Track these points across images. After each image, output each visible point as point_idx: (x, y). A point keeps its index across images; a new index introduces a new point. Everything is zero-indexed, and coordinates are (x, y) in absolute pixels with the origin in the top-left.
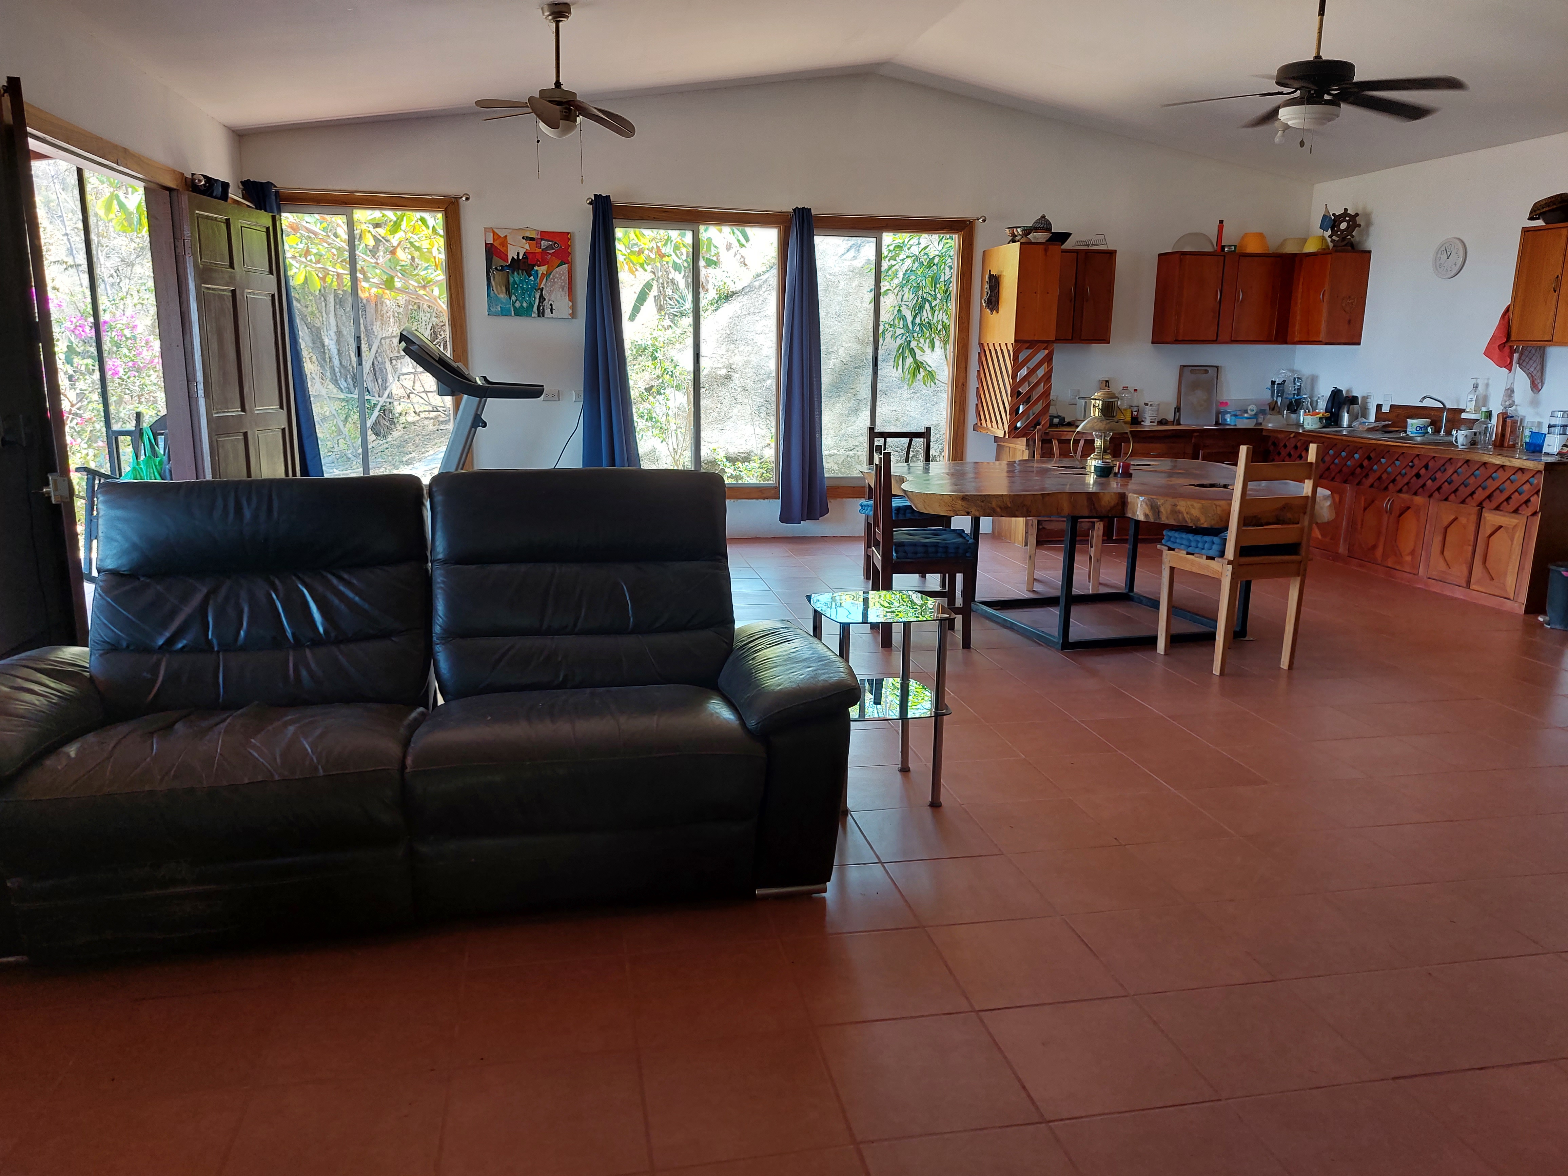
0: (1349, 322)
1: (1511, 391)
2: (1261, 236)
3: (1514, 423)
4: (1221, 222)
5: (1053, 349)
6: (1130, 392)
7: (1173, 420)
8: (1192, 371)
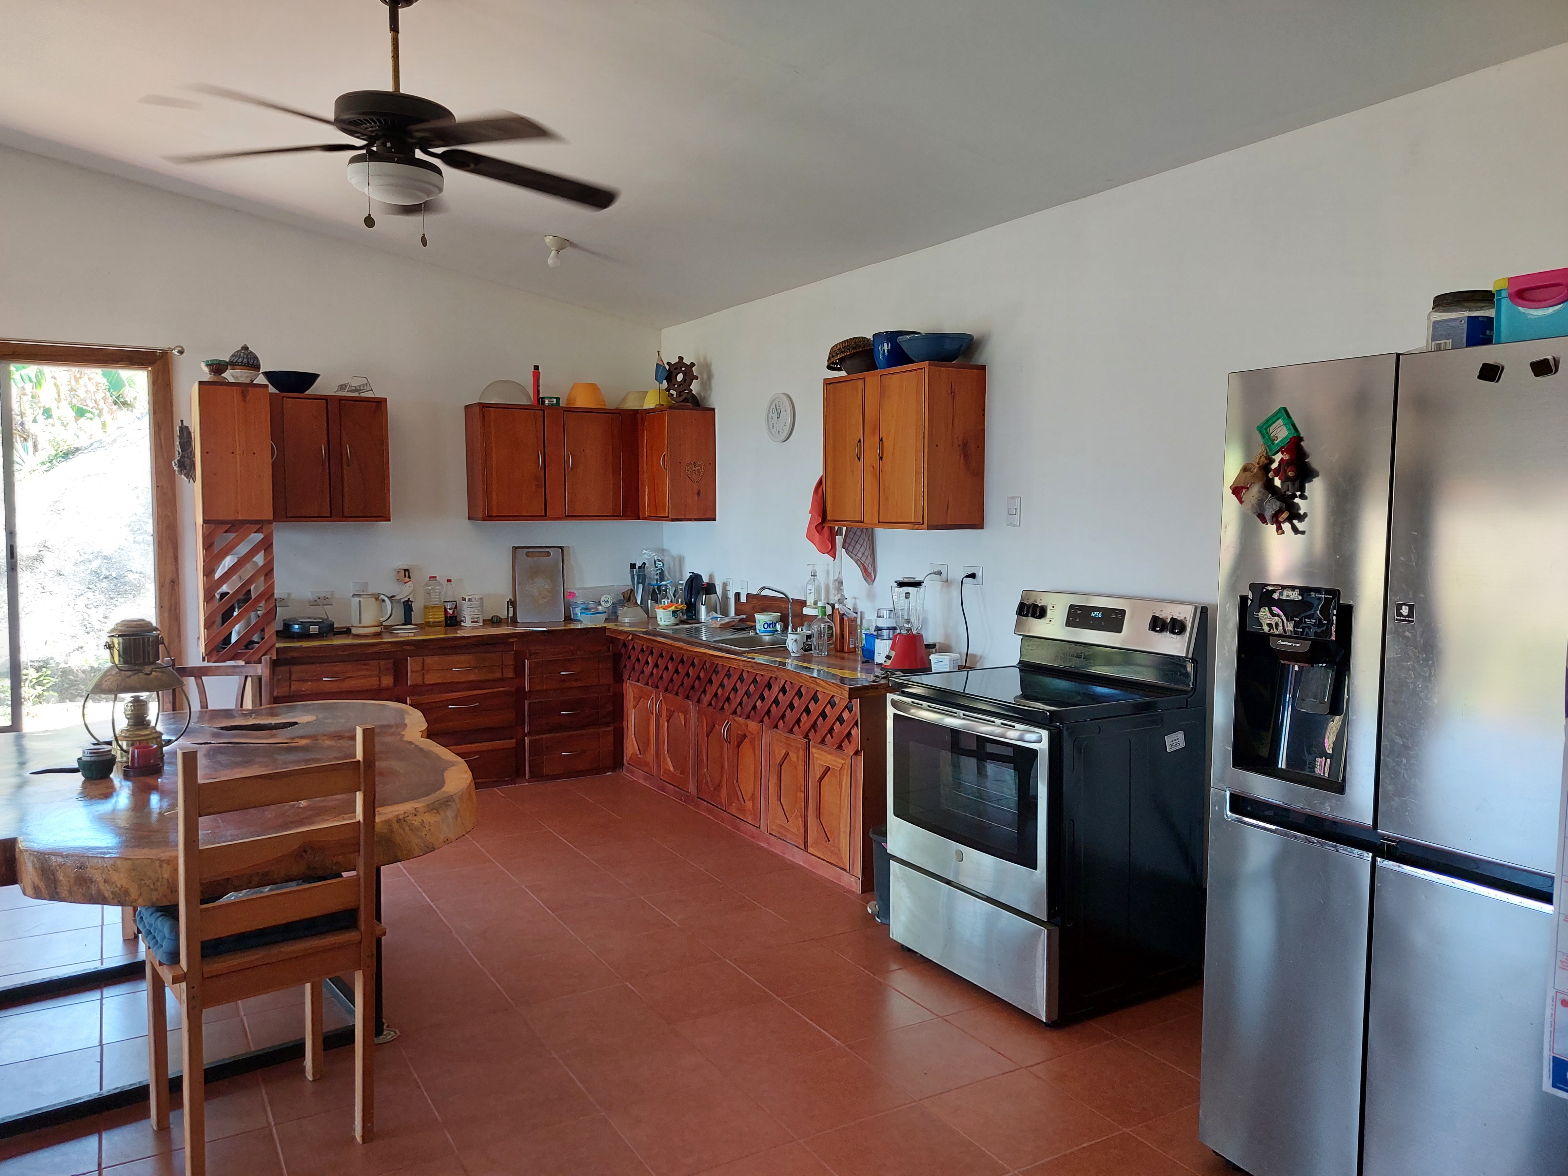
0: (699, 493)
1: (839, 583)
2: (593, 387)
3: (852, 621)
4: (536, 368)
5: (272, 531)
6: (439, 584)
7: (506, 617)
8: (527, 554)
